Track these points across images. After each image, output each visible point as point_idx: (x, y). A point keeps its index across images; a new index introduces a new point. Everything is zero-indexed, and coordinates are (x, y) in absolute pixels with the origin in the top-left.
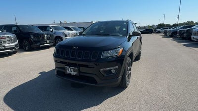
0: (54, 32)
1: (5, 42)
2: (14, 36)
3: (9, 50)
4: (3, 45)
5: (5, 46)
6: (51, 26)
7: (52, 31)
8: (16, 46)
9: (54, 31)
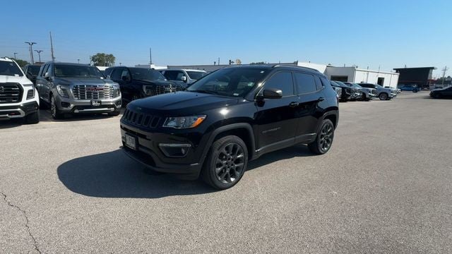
0: (188, 82)
1: (102, 96)
2: (116, 86)
3: (106, 109)
4: (99, 99)
5: (100, 102)
6: (185, 70)
7: (185, 81)
8: (117, 103)
9: (190, 80)
